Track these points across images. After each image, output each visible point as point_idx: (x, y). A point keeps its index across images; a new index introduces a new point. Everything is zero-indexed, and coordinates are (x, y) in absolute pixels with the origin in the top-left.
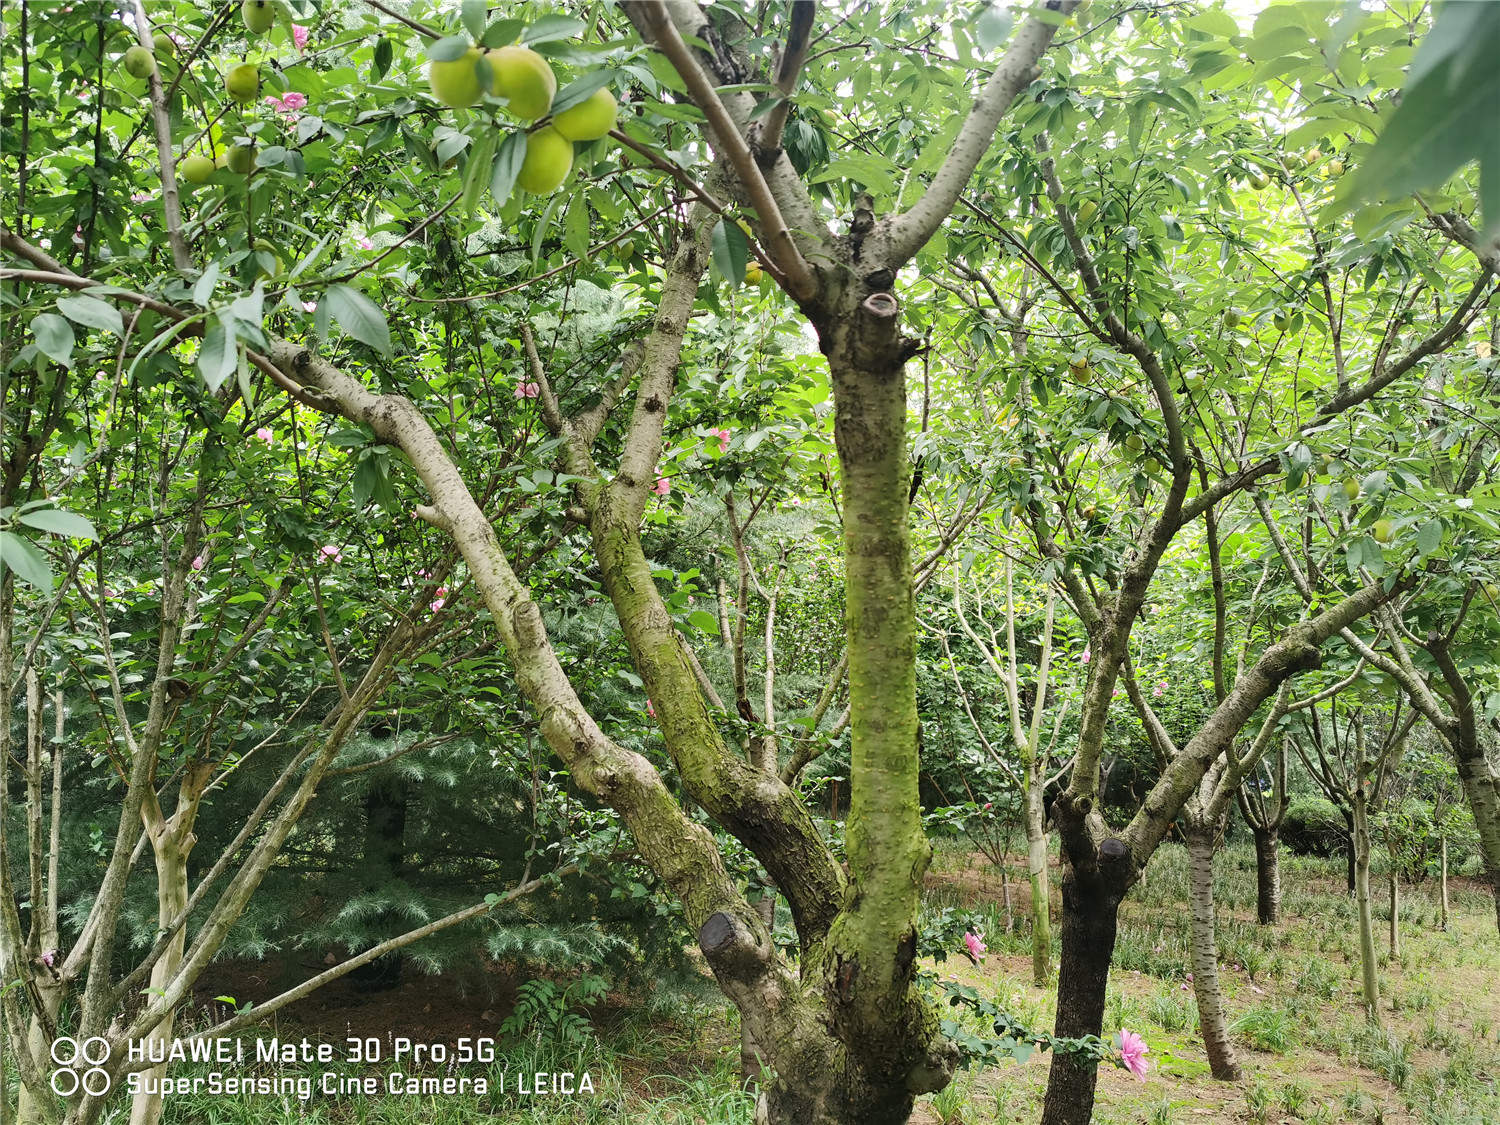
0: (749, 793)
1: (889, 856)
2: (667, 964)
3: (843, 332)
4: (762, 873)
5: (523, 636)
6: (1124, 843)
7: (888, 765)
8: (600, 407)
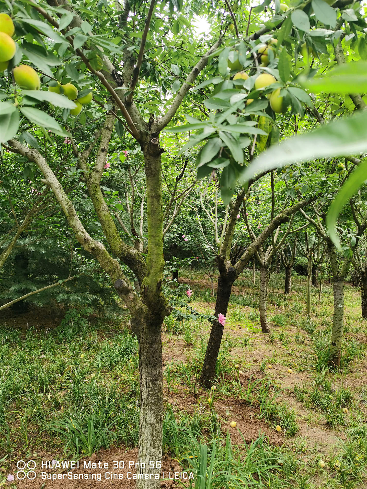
0: (128, 252)
1: (156, 264)
2: (110, 304)
3: (147, 146)
4: (134, 275)
5: (70, 213)
6: (234, 268)
7: (156, 245)
8: (89, 149)
